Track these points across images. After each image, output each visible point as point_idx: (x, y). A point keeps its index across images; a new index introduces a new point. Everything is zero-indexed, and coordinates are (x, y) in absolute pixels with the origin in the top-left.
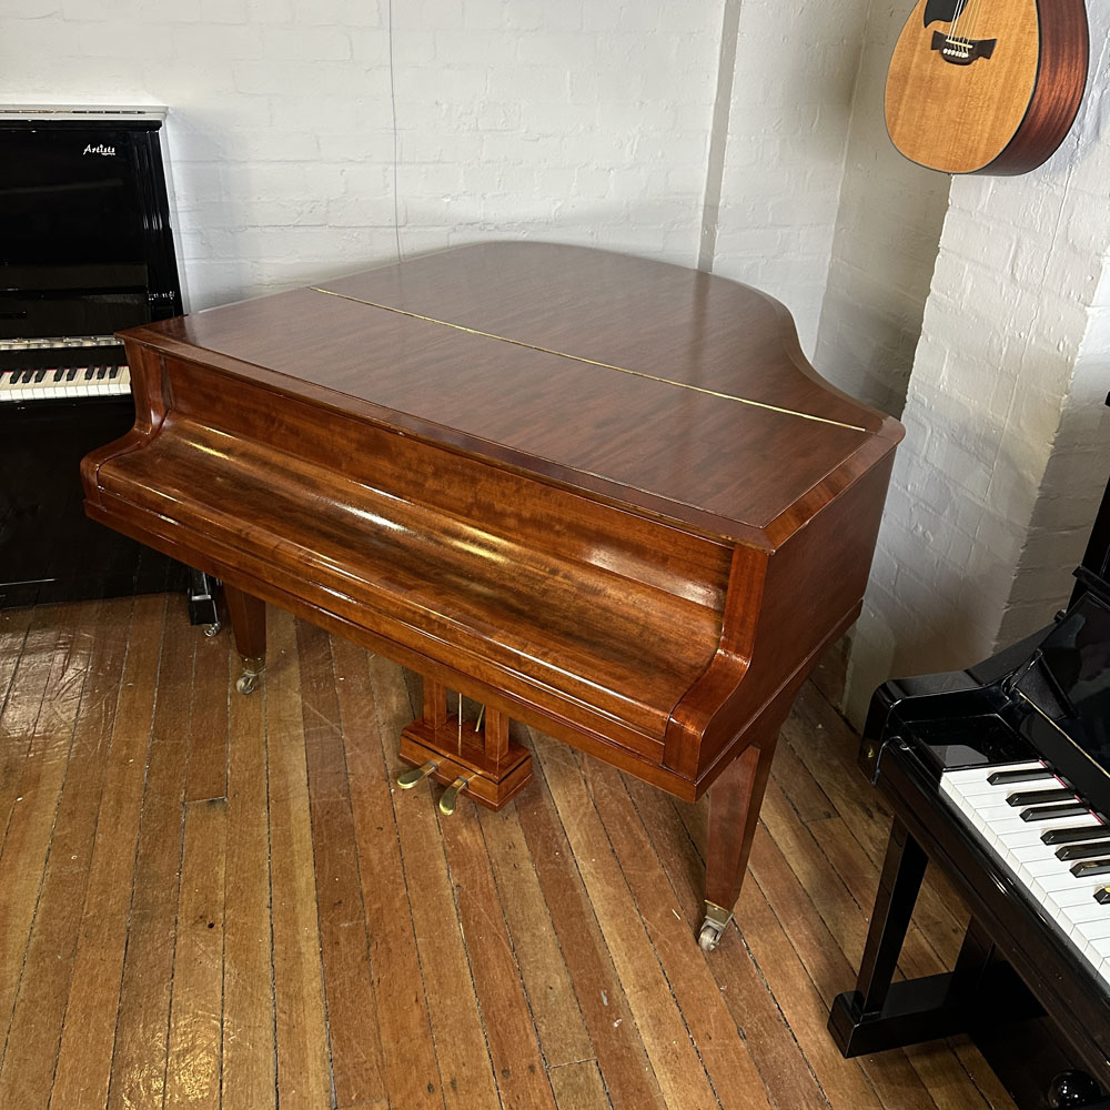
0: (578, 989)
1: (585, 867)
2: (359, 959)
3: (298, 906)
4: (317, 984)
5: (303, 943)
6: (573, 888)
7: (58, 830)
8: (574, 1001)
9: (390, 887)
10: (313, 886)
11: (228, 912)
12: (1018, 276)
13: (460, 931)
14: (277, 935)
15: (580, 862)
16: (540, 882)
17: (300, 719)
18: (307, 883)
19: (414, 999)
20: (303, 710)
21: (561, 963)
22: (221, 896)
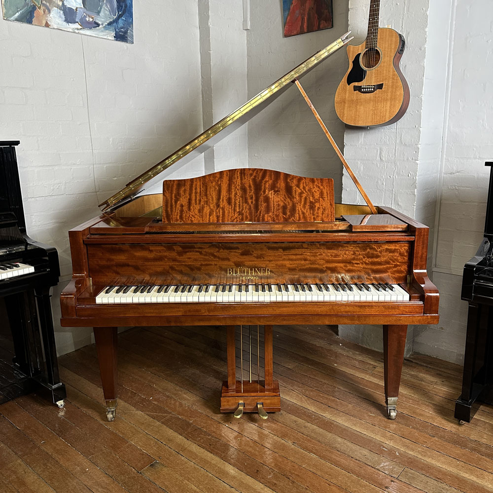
0: (374, 451)
1: (327, 415)
2: (291, 484)
3: (243, 481)
6: (332, 423)
8: (377, 455)
10: (239, 471)
12: (384, 159)
13: (314, 456)
16: (319, 427)
17: (152, 419)
18: (236, 471)
19: (328, 485)
20: (149, 416)
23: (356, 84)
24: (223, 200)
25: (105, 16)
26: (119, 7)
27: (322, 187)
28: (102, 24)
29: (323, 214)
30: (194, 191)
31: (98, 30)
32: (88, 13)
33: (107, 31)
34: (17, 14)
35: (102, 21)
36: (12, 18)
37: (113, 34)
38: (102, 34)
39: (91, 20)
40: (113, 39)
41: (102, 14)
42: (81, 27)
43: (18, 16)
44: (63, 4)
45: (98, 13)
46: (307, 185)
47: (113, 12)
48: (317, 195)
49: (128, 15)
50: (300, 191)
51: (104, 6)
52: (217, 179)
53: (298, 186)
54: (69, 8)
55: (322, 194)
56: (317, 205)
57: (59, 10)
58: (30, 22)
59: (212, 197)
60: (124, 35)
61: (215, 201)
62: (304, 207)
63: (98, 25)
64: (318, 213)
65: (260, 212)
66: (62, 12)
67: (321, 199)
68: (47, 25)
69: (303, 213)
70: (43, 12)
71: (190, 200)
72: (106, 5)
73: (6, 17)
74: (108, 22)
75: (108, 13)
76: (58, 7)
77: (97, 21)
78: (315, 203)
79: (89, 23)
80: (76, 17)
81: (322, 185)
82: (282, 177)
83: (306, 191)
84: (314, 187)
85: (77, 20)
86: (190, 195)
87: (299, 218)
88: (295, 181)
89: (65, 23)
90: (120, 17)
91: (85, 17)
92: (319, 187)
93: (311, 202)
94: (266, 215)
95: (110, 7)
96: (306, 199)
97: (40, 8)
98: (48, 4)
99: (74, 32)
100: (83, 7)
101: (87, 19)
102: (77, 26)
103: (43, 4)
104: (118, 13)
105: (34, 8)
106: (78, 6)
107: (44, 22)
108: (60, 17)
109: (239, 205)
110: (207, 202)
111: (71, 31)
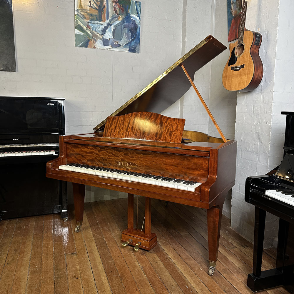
0: (180, 285)
1: (175, 261)
2: (119, 283)
3: (100, 273)
4: (109, 288)
5: (103, 281)
6: (173, 265)
7: (31, 261)
8: (179, 288)
9: (124, 268)
10: (103, 269)
11: (81, 275)
12: (255, 112)
13: (145, 275)
14: (96, 279)
15: (173, 260)
16: (164, 265)
17: (93, 236)
18: (102, 268)
19: (136, 290)
20: (93, 235)
21: (174, 280)
22: (79, 272)
23: (232, 66)
24: (130, 128)
25: (124, 41)
26: (132, 36)
27: (178, 124)
28: (123, 45)
29: (175, 138)
30: (118, 122)
31: (120, 48)
32: (115, 40)
33: (125, 48)
34: (81, 44)
35: (122, 43)
36: (78, 46)
37: (128, 49)
38: (122, 49)
39: (117, 43)
40: (128, 51)
41: (122, 40)
42: (111, 47)
43: (81, 45)
44: (103, 37)
45: (121, 39)
46: (170, 122)
47: (128, 38)
48: (175, 128)
49: (137, 39)
50: (166, 125)
51: (124, 36)
52: (130, 117)
53: (166, 122)
54: (106, 39)
55: (177, 127)
56: (173, 133)
57: (101, 40)
58: (86, 47)
59: (125, 126)
60: (134, 49)
61: (126, 128)
62: (167, 134)
63: (120, 45)
64: (173, 138)
65: (145, 135)
66: (102, 41)
67: (176, 130)
68: (94, 48)
69: (165, 137)
70: (93, 42)
71: (116, 126)
72: (125, 36)
73: (76, 45)
74: (126, 44)
75: (126, 39)
76: (100, 39)
77: (120, 44)
78: (173, 132)
79: (115, 45)
80: (109, 43)
81: (178, 122)
82: (159, 117)
83: (169, 125)
84: (174, 123)
85: (109, 44)
86: (117, 124)
87: (163, 139)
88: (165, 120)
89: (103, 46)
90: (132, 40)
91: (114, 42)
92: (177, 123)
93: (171, 132)
94: (147, 137)
95: (127, 37)
96: (168, 129)
97: (91, 40)
98: (95, 38)
99: (108, 50)
100: (113, 38)
101: (115, 43)
102: (109, 47)
103: (94, 39)
104: (132, 39)
105: (89, 41)
106: (111, 38)
107: (93, 46)
108: (101, 43)
109: (136, 130)
110: (122, 128)
111: (106, 49)
